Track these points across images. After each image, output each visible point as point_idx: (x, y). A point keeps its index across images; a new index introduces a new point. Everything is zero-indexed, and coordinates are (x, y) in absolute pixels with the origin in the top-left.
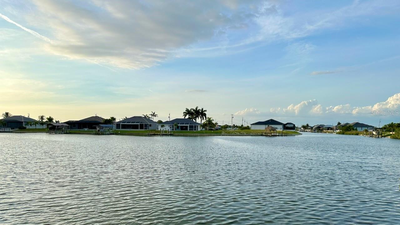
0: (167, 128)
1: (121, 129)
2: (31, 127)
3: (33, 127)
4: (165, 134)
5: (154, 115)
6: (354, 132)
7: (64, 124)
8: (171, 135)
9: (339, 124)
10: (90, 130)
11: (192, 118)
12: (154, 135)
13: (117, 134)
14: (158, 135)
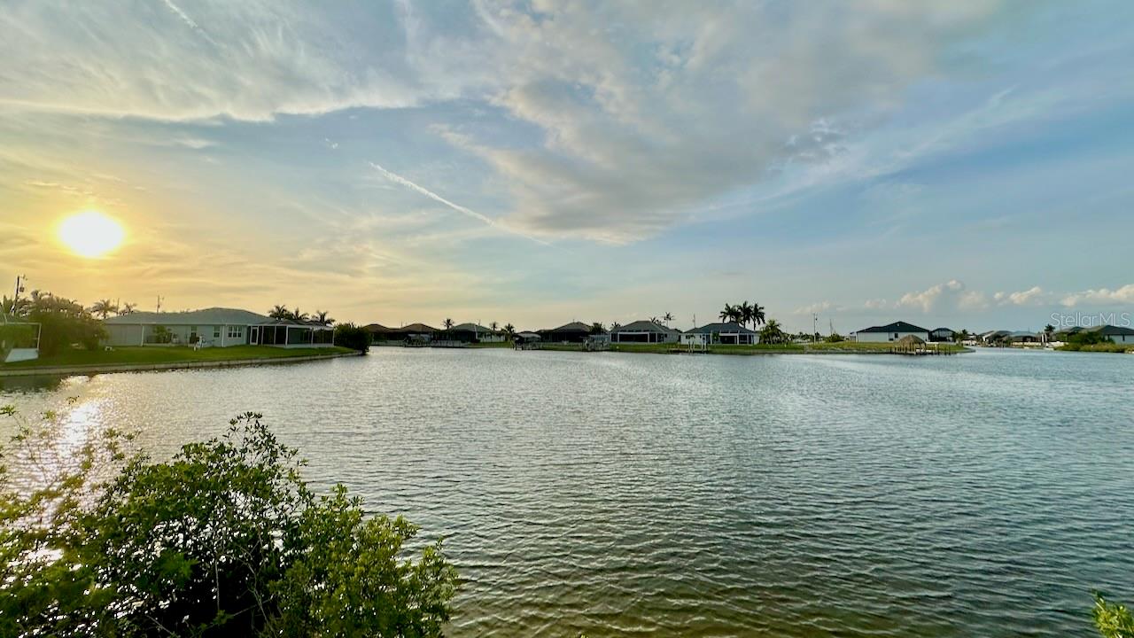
0: (698, 340)
1: (618, 343)
2: (485, 340)
3: (488, 340)
4: (698, 351)
5: (668, 317)
6: (1107, 346)
7: (535, 335)
8: (707, 352)
9: (1050, 328)
10: (572, 344)
11: (737, 322)
12: (677, 352)
13: (613, 350)
14: (684, 352)
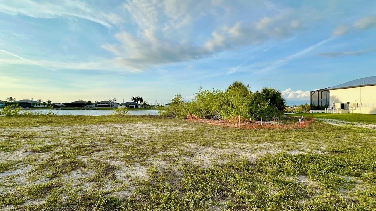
0: (123, 107)
1: (97, 107)
2: (37, 107)
5: (115, 100)
7: (63, 105)
10: (79, 108)
11: (136, 102)
13: (95, 109)
